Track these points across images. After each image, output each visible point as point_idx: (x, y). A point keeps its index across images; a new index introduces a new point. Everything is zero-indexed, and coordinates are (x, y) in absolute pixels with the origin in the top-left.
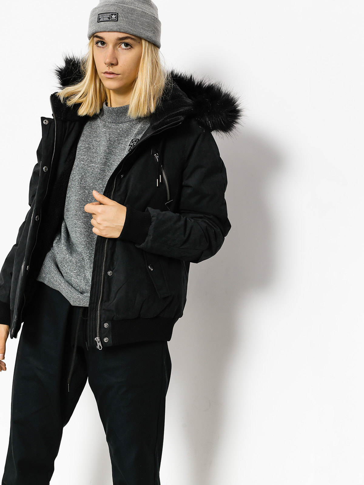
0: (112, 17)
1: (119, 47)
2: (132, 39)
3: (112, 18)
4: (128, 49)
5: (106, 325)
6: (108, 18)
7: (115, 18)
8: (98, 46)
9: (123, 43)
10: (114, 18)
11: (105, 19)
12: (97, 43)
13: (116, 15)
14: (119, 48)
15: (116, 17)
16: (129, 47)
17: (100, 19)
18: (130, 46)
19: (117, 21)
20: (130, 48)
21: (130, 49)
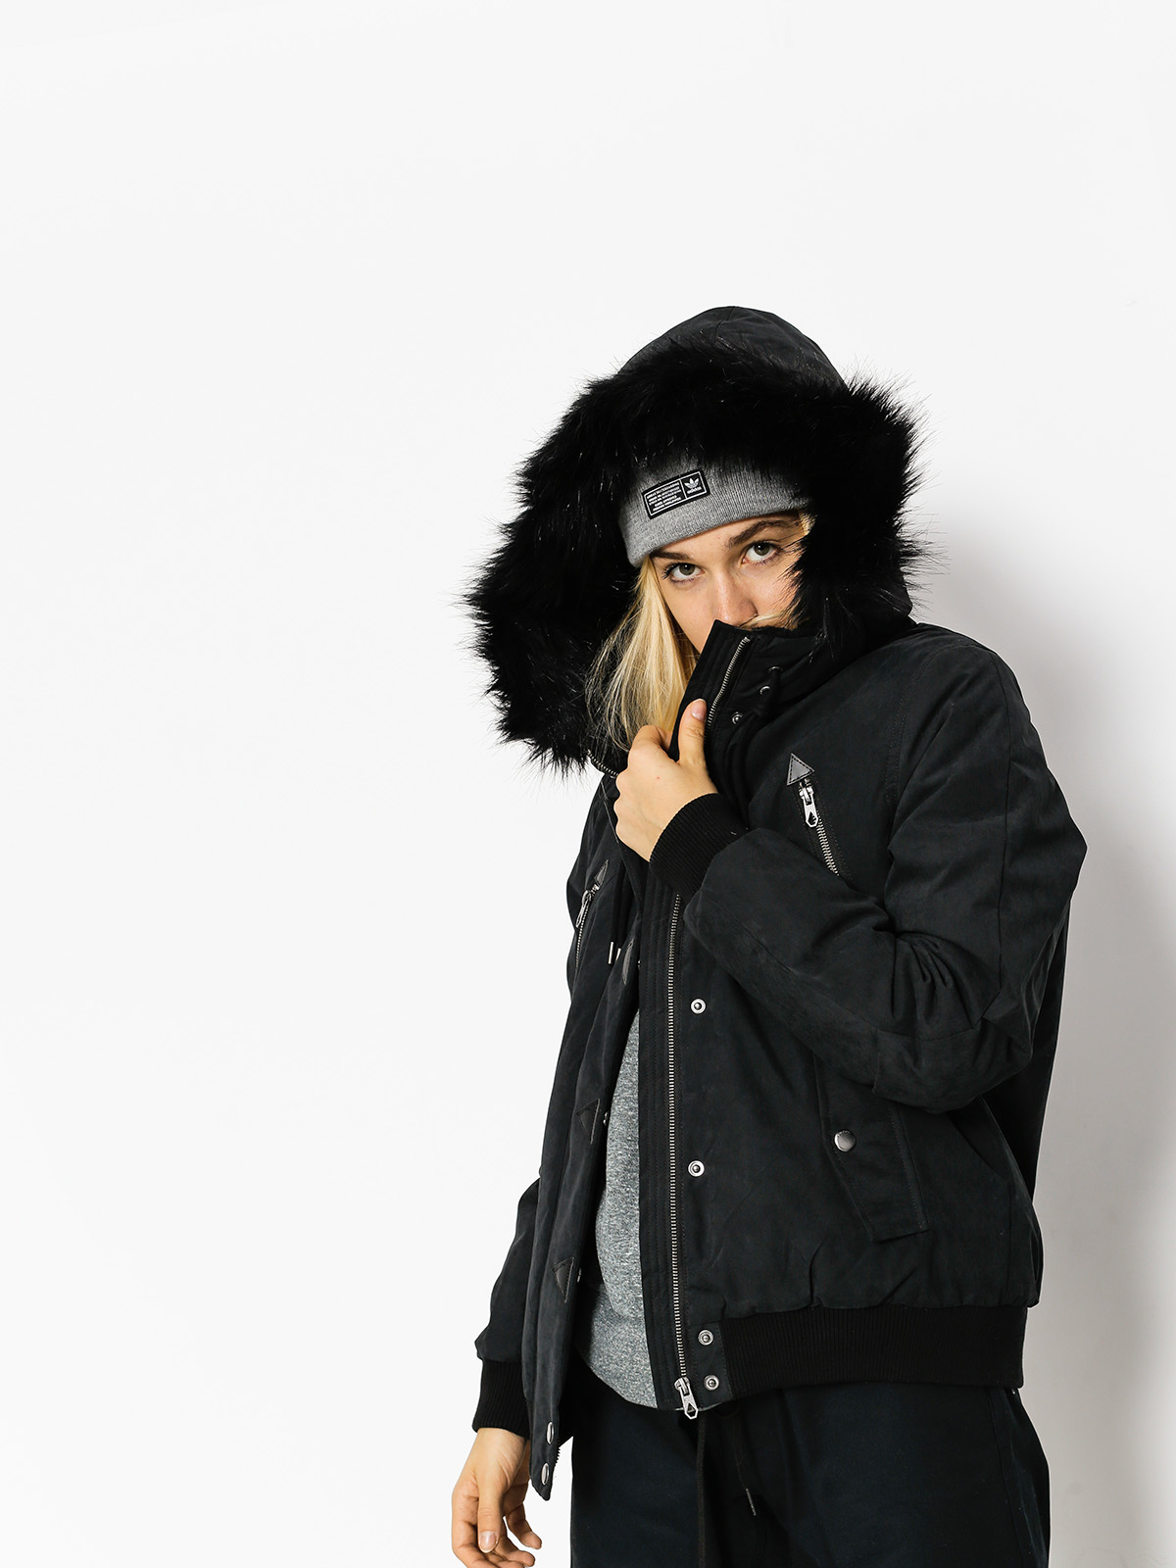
0: (687, 489)
1: (742, 563)
2: (772, 524)
3: (689, 492)
4: (771, 559)
5: (705, 1337)
6: (678, 495)
7: (700, 488)
8: (675, 582)
9: (750, 546)
10: (696, 489)
11: (669, 502)
12: (669, 572)
13: (697, 476)
14: (743, 566)
15: (700, 485)
16: (772, 553)
17: (653, 506)
18: (774, 546)
19: (708, 493)
20: (776, 554)
21: (777, 557)
